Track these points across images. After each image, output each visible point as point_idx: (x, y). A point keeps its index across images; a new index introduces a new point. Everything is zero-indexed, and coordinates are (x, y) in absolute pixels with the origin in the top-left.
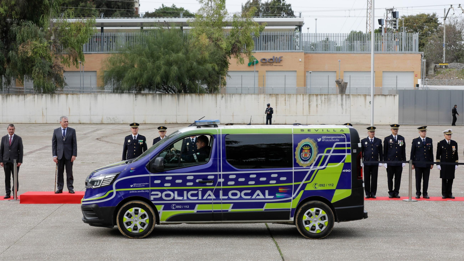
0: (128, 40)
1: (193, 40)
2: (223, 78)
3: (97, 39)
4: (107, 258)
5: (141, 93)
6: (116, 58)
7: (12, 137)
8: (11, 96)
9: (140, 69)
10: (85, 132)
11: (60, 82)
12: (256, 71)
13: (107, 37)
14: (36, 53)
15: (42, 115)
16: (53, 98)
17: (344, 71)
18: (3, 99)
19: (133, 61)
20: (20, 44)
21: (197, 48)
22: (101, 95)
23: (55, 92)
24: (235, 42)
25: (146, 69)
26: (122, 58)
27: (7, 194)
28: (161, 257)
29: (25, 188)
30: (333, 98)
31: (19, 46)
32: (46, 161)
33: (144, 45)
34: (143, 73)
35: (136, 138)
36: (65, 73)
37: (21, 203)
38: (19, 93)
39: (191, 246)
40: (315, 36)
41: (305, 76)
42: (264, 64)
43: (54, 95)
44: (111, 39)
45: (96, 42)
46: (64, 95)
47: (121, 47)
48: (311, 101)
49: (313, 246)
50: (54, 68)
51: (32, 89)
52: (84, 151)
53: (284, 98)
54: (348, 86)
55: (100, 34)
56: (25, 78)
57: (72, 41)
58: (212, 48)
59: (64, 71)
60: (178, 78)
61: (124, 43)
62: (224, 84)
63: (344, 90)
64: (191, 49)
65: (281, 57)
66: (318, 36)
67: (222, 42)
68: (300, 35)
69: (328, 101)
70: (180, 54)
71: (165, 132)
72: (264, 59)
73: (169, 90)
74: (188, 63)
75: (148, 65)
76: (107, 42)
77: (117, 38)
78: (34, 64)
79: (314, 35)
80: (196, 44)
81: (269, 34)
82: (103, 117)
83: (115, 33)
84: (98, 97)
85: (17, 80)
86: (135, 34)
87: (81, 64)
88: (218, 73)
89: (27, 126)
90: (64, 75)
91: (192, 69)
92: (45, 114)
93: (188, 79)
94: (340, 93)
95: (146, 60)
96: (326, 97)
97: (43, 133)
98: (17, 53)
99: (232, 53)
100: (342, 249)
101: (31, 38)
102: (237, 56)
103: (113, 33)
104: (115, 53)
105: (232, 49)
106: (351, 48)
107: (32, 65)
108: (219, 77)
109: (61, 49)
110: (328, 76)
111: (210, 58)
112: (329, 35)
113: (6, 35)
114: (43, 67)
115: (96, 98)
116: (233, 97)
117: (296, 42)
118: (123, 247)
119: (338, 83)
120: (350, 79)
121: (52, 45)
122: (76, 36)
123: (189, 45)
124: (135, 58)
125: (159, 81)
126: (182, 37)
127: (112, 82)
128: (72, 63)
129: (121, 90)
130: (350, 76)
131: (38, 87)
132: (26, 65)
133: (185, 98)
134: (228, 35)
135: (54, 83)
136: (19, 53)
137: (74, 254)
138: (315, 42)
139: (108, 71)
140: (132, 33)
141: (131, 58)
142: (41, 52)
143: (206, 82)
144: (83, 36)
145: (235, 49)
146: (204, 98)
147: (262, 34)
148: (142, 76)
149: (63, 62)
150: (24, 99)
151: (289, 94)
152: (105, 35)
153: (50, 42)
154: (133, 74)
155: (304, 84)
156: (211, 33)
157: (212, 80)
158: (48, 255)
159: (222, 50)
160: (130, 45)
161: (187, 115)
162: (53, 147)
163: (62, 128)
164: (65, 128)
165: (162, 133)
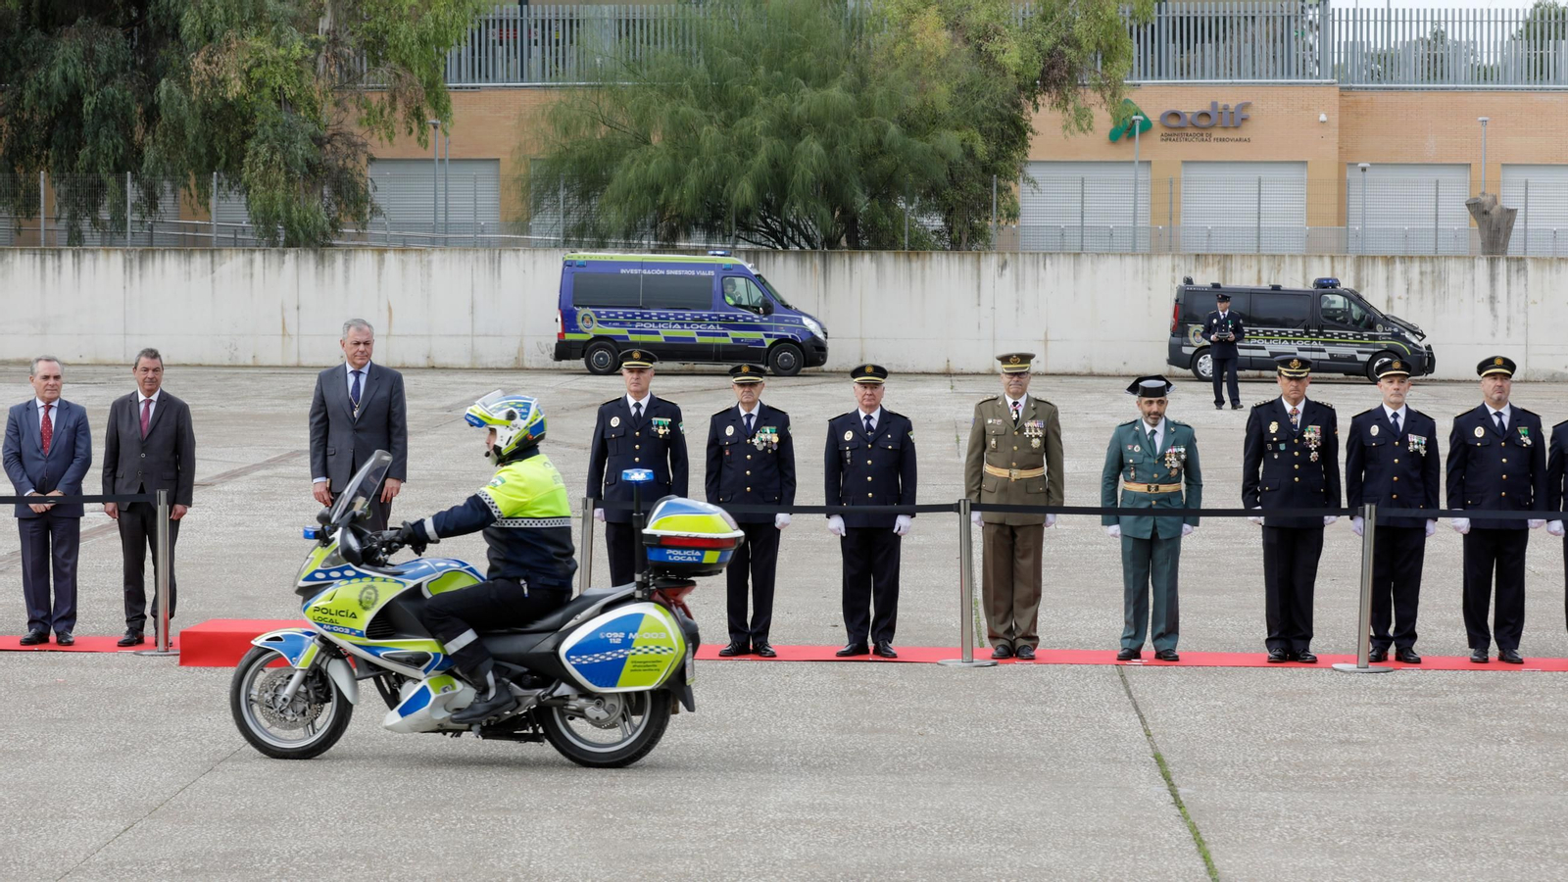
0: (628, 33)
1: (888, 35)
2: (1007, 191)
3: (501, 30)
4: (514, 875)
5: (674, 246)
6: (577, 107)
7: (151, 401)
8: (158, 256)
9: (672, 151)
10: (448, 402)
11: (352, 199)
12: (1140, 162)
13: (543, 21)
14: (261, 84)
15: (281, 332)
16: (327, 264)
17: (1503, 165)
18: (128, 269)
19: (643, 118)
20: (197, 49)
21: (903, 67)
22: (518, 256)
23: (335, 242)
24: (1056, 44)
25: (698, 153)
26: (601, 105)
27: (130, 629)
28: (730, 873)
29: (202, 609)
30: (1455, 271)
31: (191, 59)
32: (290, 509)
33: (691, 53)
34: (682, 165)
35: (642, 412)
36: (374, 164)
37: (182, 663)
38: (191, 242)
39: (850, 833)
40: (1382, 21)
41: (1343, 185)
42: (1177, 132)
43: (328, 252)
44: (557, 31)
45: (497, 43)
46: (370, 252)
47: (596, 65)
48: (1365, 284)
49: (1345, 842)
50: (332, 145)
51: (244, 229)
52: (443, 473)
53: (1255, 269)
54: (1518, 225)
55: (515, 9)
56: (214, 184)
57: (402, 36)
58: (965, 68)
59: (372, 160)
60: (824, 188)
61: (608, 47)
62: (1009, 216)
63: (1501, 241)
64: (879, 71)
65: (1246, 106)
66: (1397, 21)
67: (1002, 42)
68: (1324, 17)
69: (1433, 283)
70: (835, 92)
71: (759, 386)
72: (1176, 115)
73: (788, 237)
74: (867, 127)
75: (703, 135)
76: (543, 44)
77: (581, 24)
78: (249, 128)
79: (1379, 18)
80: (897, 51)
81: (1196, 12)
82: (521, 342)
83: (575, 7)
84: (502, 263)
85: (182, 191)
86: (656, 8)
87: (439, 131)
88: (987, 170)
89: (221, 377)
90: (370, 172)
91: (881, 152)
92: (292, 329)
93: (864, 192)
94: (1484, 254)
95: (698, 113)
96: (1428, 267)
97: (284, 402)
98: (186, 87)
99: (1045, 88)
100: (1461, 856)
101: (239, 26)
102: (1062, 103)
103: (567, 7)
104: (575, 86)
105: (1043, 72)
106: (1539, 70)
107: (244, 132)
108: (992, 186)
109: (358, 71)
110: (1437, 182)
111: (957, 109)
112: (1443, 18)
113: (141, 14)
114: (285, 140)
115: (496, 265)
116: (1045, 264)
117: (1307, 48)
118: (577, 833)
119: (1477, 209)
120: (1526, 196)
121: (324, 54)
122: (420, 16)
123: (869, 54)
124: (652, 106)
125: (748, 198)
126: (842, 21)
127: (562, 202)
128: (403, 125)
129: (595, 232)
130: (1527, 183)
131: (267, 222)
132: (221, 133)
133: (851, 270)
134: (1028, 13)
135: (330, 205)
136: (191, 88)
137: (384, 858)
138: (1385, 48)
139: (543, 160)
140: (642, 9)
141: (638, 108)
142: (279, 81)
143: (938, 205)
144: (446, 17)
145: (1056, 71)
146: (931, 267)
147: (1167, 12)
148: (680, 180)
149: (365, 123)
150: (209, 267)
151: (1274, 256)
152: (536, 14)
153: (317, 41)
154: (646, 171)
155: (1339, 214)
156: (961, 6)
157: (962, 196)
158: (282, 858)
159: (1004, 74)
160: (634, 54)
161: (861, 338)
162: (311, 442)
163: (350, 369)
164: (362, 366)
165: (746, 389)
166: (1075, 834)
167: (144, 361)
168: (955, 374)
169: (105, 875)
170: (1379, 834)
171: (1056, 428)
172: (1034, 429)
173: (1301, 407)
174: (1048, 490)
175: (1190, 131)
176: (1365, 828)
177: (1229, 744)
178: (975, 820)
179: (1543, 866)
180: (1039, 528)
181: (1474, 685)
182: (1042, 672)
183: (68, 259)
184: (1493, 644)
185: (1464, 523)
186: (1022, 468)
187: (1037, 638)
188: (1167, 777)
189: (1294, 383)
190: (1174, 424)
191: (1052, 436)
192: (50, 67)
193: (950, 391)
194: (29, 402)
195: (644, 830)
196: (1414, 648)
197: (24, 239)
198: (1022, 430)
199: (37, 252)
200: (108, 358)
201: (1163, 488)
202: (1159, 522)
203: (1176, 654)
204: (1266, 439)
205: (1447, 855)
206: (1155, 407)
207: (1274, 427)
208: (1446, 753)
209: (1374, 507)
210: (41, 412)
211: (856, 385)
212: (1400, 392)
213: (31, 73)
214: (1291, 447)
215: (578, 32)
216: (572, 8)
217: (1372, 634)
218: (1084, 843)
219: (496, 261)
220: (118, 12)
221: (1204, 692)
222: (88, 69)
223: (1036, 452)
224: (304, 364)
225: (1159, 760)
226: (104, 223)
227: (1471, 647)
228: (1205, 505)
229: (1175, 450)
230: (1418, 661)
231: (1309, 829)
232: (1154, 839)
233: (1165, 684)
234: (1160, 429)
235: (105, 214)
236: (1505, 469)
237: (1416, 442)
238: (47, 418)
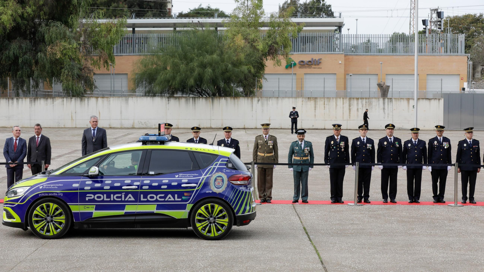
0: (161, 41)
1: (228, 41)
2: (259, 81)
3: (128, 40)
5: (173, 96)
6: (148, 60)
7: (39, 137)
8: (39, 99)
9: (173, 71)
10: (115, 137)
11: (90, 85)
12: (293, 74)
13: (139, 38)
14: (65, 55)
15: (71, 119)
16: (83, 101)
17: (386, 74)
18: (31, 103)
19: (165, 63)
20: (49, 45)
21: (232, 49)
22: (133, 99)
23: (85, 95)
24: (272, 43)
25: (179, 72)
26: (154, 60)
30: (374, 102)
31: (47, 48)
33: (177, 46)
34: (175, 75)
36: (95, 75)
38: (47, 96)
41: (345, 79)
42: (303, 66)
43: (83, 98)
44: (142, 40)
45: (127, 43)
46: (94, 98)
47: (153, 49)
48: (351, 105)
49: (354, 250)
50: (84, 70)
51: (61, 92)
53: (323, 101)
54: (390, 90)
55: (132, 35)
56: (53, 80)
57: (102, 42)
58: (248, 50)
59: (94, 74)
60: (212, 81)
61: (156, 44)
62: (260, 88)
63: (386, 94)
64: (226, 50)
65: (320, 59)
66: (359, 38)
67: (258, 43)
68: (340, 36)
69: (369, 104)
70: (215, 56)
71: (199, 132)
72: (302, 62)
73: (203, 93)
74: (223, 65)
75: (181, 67)
76: (139, 44)
77: (149, 39)
78: (63, 66)
79: (354, 37)
80: (231, 45)
81: (307, 35)
82: (134, 121)
84: (129, 101)
85: (45, 82)
86: (168, 35)
87: (112, 66)
88: (254, 76)
89: (56, 131)
90: (94, 77)
91: (227, 72)
92: (74, 118)
93: (222, 82)
94: (382, 97)
95: (179, 61)
96: (367, 101)
97: (72, 137)
98: (45, 55)
99: (269, 55)
100: (384, 253)
101: (60, 39)
102: (274, 58)
103: (145, 34)
104: (147, 55)
105: (268, 51)
106: (394, 50)
107: (61, 67)
108: (255, 80)
109: (90, 50)
110: (370, 79)
111: (246, 60)
112: (371, 37)
113: (34, 37)
114: (72, 69)
116: (269, 100)
117: (336, 44)
118: (155, 250)
119: (380, 86)
120: (392, 82)
121: (82, 46)
122: (107, 37)
123: (224, 46)
124: (168, 60)
125: (193, 84)
126: (217, 38)
127: (144, 85)
128: (103, 65)
129: (153, 93)
130: (392, 79)
131: (67, 90)
132: (55, 67)
133: (219, 102)
134: (264, 36)
135: (84, 86)
136: (47, 55)
137: (104, 257)
138: (356, 44)
139: (139, 74)
140: (164, 35)
141: (164, 60)
142: (70, 54)
143: (241, 85)
144: (113, 37)
145: (272, 50)
146: (240, 101)
147: (300, 35)
148: (175, 79)
149: (93, 64)
150: (52, 102)
151: (328, 98)
152: (137, 36)
153: (80, 43)
154: (166, 76)
155: (344, 87)
156: (247, 34)
157: (248, 83)
158: (77, 257)
159: (259, 51)
160: (163, 46)
161: (222, 119)
162: (82, 148)
163: (92, 129)
164: (95, 128)
165: (196, 133)
166: (284, 249)
167: (36, 127)
168: (246, 129)
169: (31, 262)
170: (362, 248)
171: (276, 143)
172: (270, 143)
173: (339, 137)
174: (274, 159)
175: (306, 66)
176: (359, 246)
177: (322, 225)
178: (258, 245)
179: (405, 256)
180: (272, 169)
181: (384, 209)
182: (273, 206)
183: (15, 100)
184: (389, 197)
185: (381, 167)
186: (267, 153)
187: (271, 197)
188: (307, 233)
189: (336, 131)
190: (307, 142)
191: (275, 145)
192: (9, 51)
193: (245, 133)
194: (11, 138)
195: (172, 249)
196: (369, 199)
197: (4, 95)
198: (267, 143)
199: (7, 98)
200: (26, 126)
201: (304, 158)
202: (303, 167)
203: (308, 201)
204: (330, 146)
205: (380, 253)
206: (301, 137)
207: (332, 142)
208: (378, 226)
209: (358, 163)
210: (14, 141)
211: (224, 132)
212: (365, 133)
213: (5, 52)
214: (337, 148)
215: (148, 41)
216: (146, 35)
217: (358, 196)
218: (286, 251)
219: (127, 100)
220: (28, 36)
221: (315, 211)
222: (20, 51)
223: (271, 149)
224: (77, 127)
225: (305, 229)
226: (25, 90)
227: (383, 199)
228: (315, 163)
229: (307, 148)
230: (370, 203)
231: (344, 247)
232: (304, 250)
233: (305, 209)
234: (303, 143)
235: (25, 89)
236: (392, 153)
237: (369, 146)
238: (16, 142)
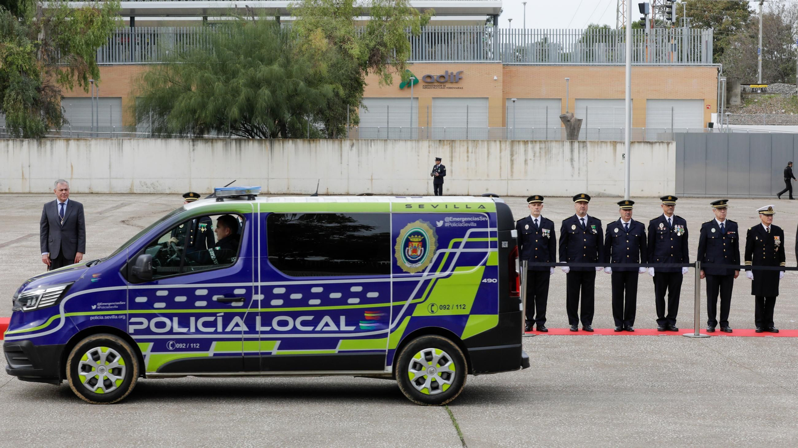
0: (180, 40)
1: (299, 41)
2: (354, 111)
3: (122, 38)
4: (141, 440)
5: (202, 137)
6: (158, 74)
9: (201, 94)
10: (99, 210)
11: (55, 117)
12: (414, 98)
13: (141, 34)
14: (11, 64)
15: (22, 177)
16: (42, 146)
17: (576, 99)
19: (188, 78)
21: (306, 55)
22: (131, 142)
23: (46, 136)
24: (376, 45)
25: (213, 95)
26: (168, 73)
30: (555, 147)
32: (29, 262)
33: (210, 49)
34: (206, 100)
36: (64, 100)
39: (294, 417)
40: (522, 34)
41: (504, 108)
42: (430, 84)
43: (43, 141)
44: (148, 38)
45: (120, 44)
46: (63, 140)
47: (166, 54)
48: (515, 153)
49: (519, 418)
50: (45, 92)
51: (4, 130)
53: (466, 147)
54: (583, 126)
55: (129, 29)
57: (77, 42)
58: (334, 56)
59: (63, 98)
60: (271, 111)
61: (171, 46)
62: (355, 122)
63: (576, 134)
64: (296, 57)
65: (461, 72)
66: (528, 35)
67: (351, 44)
68: (496, 32)
69: (546, 153)
70: (276, 67)
72: (429, 77)
73: (254, 133)
74: (290, 83)
75: (216, 86)
76: (142, 44)
77: (159, 36)
78: (7, 83)
79: (520, 33)
80: (304, 49)
82: (133, 181)
83: (156, 28)
84: (124, 145)
86: (193, 28)
87: (94, 85)
88: (345, 102)
90: (62, 104)
91: (296, 94)
92: (27, 176)
93: (289, 112)
94: (568, 139)
95: (213, 77)
96: (543, 145)
97: (24, 210)
99: (371, 65)
100: (571, 424)
101: (1, 37)
102: (379, 71)
103: (152, 27)
104: (156, 64)
105: (369, 58)
106: (589, 56)
107: (4, 86)
108: (347, 109)
109: (56, 56)
110: (547, 107)
111: (331, 74)
112: (549, 32)
114: (23, 90)
115: (121, 146)
116: (371, 145)
117: (488, 45)
118: (169, 419)
119: (565, 119)
120: (587, 113)
121: (41, 50)
122: (85, 33)
123: (291, 50)
124: (192, 73)
125: (236, 116)
126: (279, 35)
127: (151, 117)
128: (77, 82)
129: (166, 131)
130: (587, 107)
131: (14, 127)
133: (283, 148)
134: (362, 31)
135: (44, 119)
137: (80, 433)
138: (523, 46)
139: (143, 98)
140: (187, 28)
141: (186, 74)
142: (21, 62)
143: (322, 118)
145: (375, 57)
146: (319, 147)
147: (425, 30)
148: (205, 107)
149: (60, 81)
151: (474, 141)
152: (138, 31)
153: (37, 44)
154: (189, 103)
155: (503, 121)
156: (332, 28)
157: (333, 114)
158: (33, 434)
159: (352, 59)
160: (183, 49)
161: (288, 178)
162: (41, 236)
163: (59, 202)
164: (65, 201)
175: (436, 84)
179: (608, 429)
181: (572, 342)
184: (580, 322)
185: (567, 268)
196: (545, 325)
205: (565, 424)
208: (561, 375)
209: (527, 262)
212: (538, 210)
215: (158, 40)
216: (154, 28)
217: (526, 319)
219: (121, 144)
224: (33, 192)
227: (570, 324)
230: (547, 331)
232: (432, 418)
236: (585, 244)
237: (546, 232)
